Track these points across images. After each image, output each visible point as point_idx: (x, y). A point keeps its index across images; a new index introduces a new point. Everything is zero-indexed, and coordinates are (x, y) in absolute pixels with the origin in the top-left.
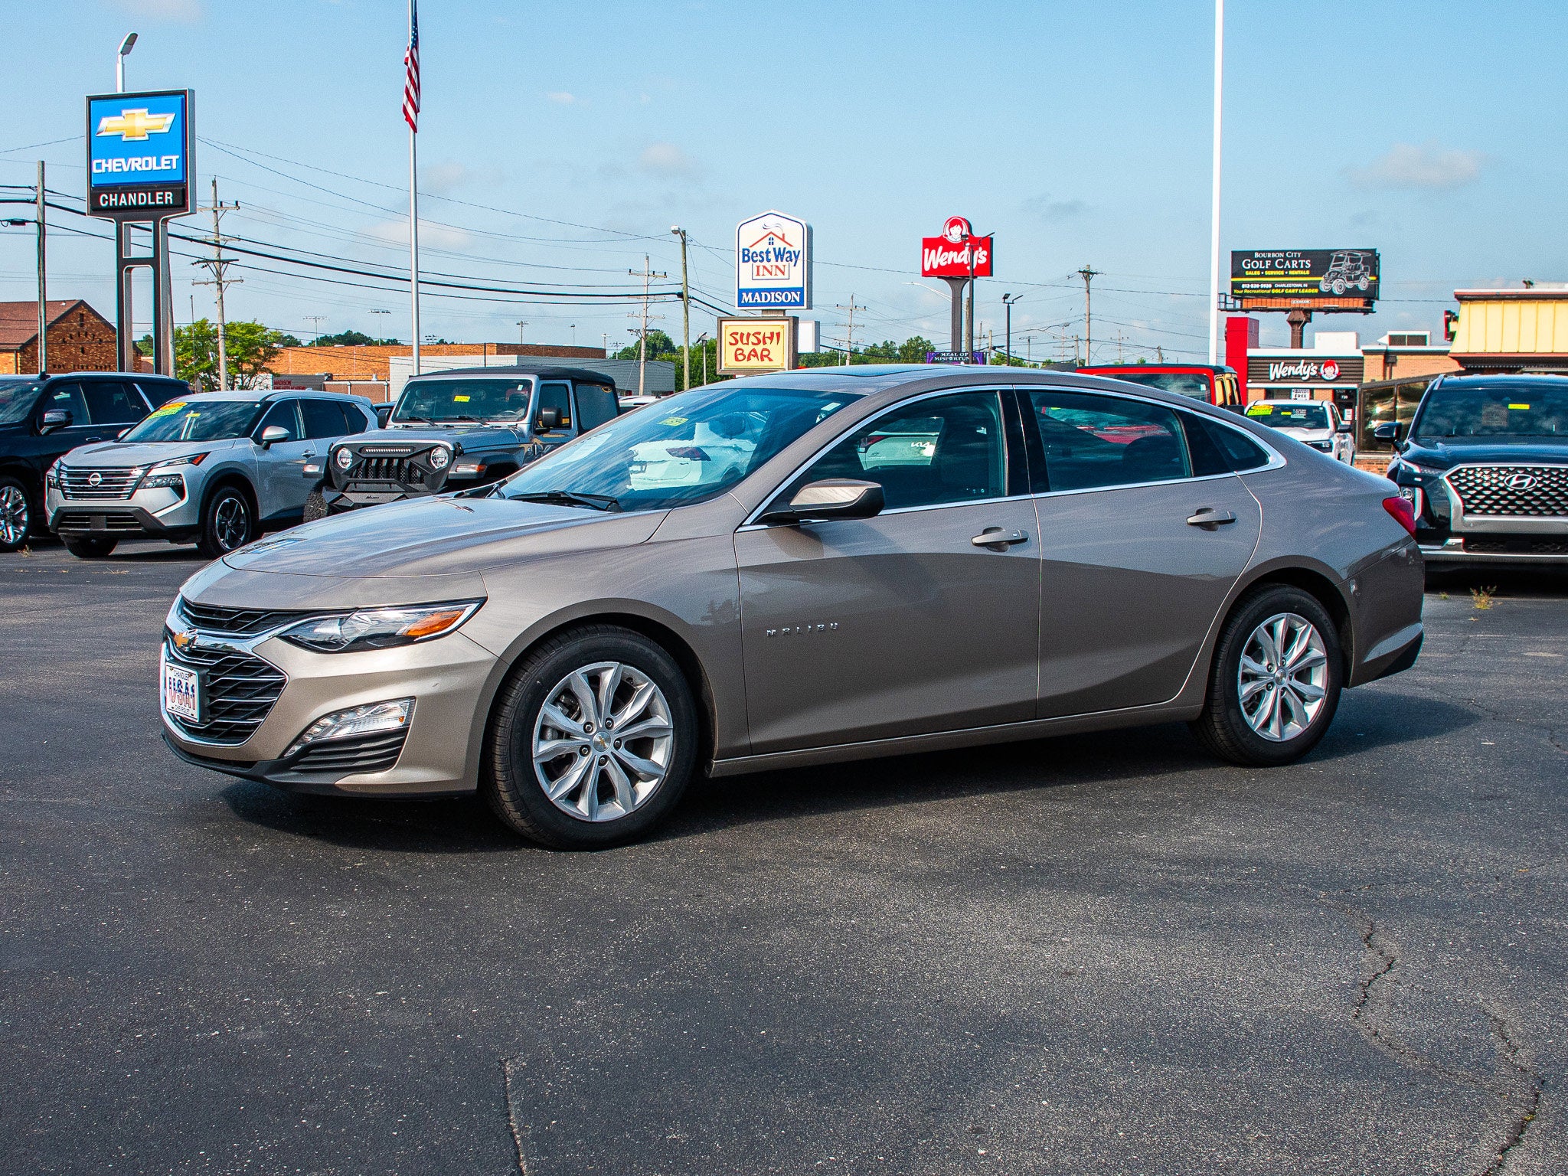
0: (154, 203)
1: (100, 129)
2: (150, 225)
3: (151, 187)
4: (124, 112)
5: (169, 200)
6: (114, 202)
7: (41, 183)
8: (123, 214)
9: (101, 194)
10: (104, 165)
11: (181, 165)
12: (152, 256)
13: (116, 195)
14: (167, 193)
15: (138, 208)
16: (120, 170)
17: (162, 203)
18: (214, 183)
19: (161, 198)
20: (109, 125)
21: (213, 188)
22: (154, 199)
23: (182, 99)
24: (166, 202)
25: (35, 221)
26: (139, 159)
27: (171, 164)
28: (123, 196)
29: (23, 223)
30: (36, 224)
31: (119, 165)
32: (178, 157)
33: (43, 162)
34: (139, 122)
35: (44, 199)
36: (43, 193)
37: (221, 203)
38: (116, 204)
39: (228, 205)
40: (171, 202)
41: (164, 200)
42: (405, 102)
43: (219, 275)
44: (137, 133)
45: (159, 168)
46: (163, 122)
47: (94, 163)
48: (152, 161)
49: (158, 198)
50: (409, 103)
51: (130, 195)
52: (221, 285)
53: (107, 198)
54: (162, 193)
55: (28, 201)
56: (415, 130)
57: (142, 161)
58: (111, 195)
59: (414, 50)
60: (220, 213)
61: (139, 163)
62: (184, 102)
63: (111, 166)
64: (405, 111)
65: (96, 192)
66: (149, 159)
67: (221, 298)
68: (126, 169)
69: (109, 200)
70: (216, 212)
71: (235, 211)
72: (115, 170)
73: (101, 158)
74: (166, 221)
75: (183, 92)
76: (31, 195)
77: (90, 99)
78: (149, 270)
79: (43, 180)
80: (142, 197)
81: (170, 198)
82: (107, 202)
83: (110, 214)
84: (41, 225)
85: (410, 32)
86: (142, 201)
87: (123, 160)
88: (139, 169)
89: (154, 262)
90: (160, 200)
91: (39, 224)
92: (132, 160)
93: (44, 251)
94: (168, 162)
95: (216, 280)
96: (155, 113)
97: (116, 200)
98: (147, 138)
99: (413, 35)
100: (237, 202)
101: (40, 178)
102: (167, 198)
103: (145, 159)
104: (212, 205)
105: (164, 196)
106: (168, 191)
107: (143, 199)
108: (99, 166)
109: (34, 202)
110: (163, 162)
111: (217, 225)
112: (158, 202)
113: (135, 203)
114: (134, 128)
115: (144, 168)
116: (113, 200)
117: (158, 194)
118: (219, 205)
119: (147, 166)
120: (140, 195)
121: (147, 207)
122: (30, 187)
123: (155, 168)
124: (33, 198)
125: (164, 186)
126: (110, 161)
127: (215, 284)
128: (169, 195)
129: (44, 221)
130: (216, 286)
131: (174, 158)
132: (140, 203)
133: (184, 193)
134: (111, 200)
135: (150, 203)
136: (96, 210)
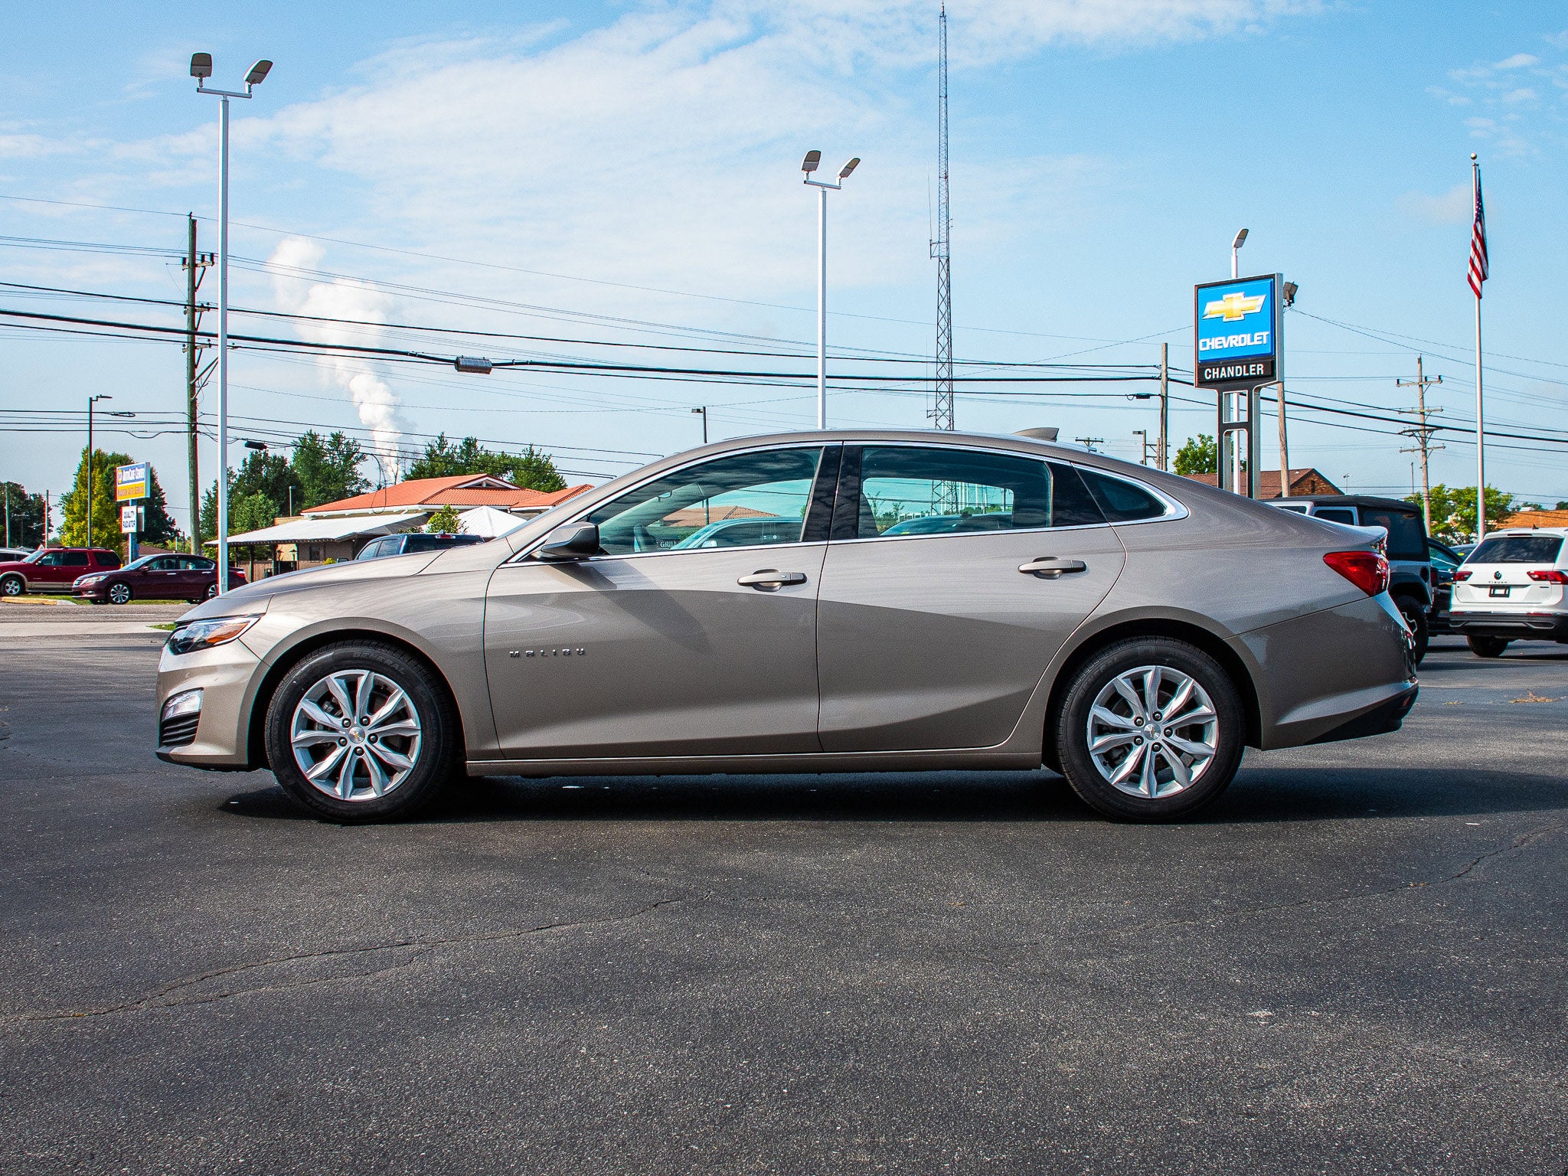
0: (1248, 374)
1: (1205, 313)
2: (1246, 392)
3: (1245, 361)
4: (1224, 297)
5: (1260, 371)
6: (1216, 375)
7: (1164, 363)
8: (1223, 385)
9: (1205, 369)
10: (1208, 344)
11: (1270, 341)
12: (1247, 421)
13: (1218, 369)
14: (1258, 365)
15: (1235, 379)
16: (1221, 347)
17: (1254, 374)
18: (1420, 360)
19: (1254, 370)
20: (1212, 309)
21: (1419, 365)
22: (1248, 371)
23: (1271, 282)
24: (1258, 373)
25: (1159, 395)
26: (1236, 337)
27: (1262, 340)
28: (1223, 369)
29: (1147, 396)
30: (1160, 397)
31: (1220, 343)
32: (1267, 333)
33: (1166, 344)
34: (1237, 305)
35: (1167, 376)
36: (1166, 370)
37: (1426, 378)
38: (1218, 377)
39: (1432, 380)
40: (1262, 373)
41: (1256, 371)
42: (1469, 272)
43: (1424, 443)
44: (1235, 314)
45: (1252, 344)
46: (1256, 303)
47: (1201, 342)
48: (1247, 337)
49: (1251, 370)
50: (1473, 272)
51: (1229, 368)
52: (1425, 451)
53: (1210, 372)
54: (1254, 366)
55: (1153, 378)
56: (1480, 297)
57: (1238, 338)
58: (1214, 369)
59: (1478, 224)
60: (1425, 387)
61: (1236, 340)
62: (1272, 285)
63: (1214, 344)
64: (1470, 280)
65: (1202, 366)
66: (1244, 336)
67: (1426, 463)
68: (1226, 346)
69: (1211, 373)
70: (1421, 386)
71: (1438, 385)
72: (1217, 347)
73: (1206, 338)
74: (1259, 389)
75: (1272, 276)
76: (1156, 372)
77: (1199, 287)
78: (1244, 433)
79: (1166, 360)
80: (1239, 369)
81: (1261, 369)
82: (1210, 376)
83: (1213, 385)
84: (1164, 398)
85: (1475, 207)
86: (1239, 373)
87: (1223, 338)
88: (1237, 345)
89: (1248, 426)
90: (1253, 372)
91: (1162, 397)
92: (1230, 338)
93: (1166, 420)
94: (1260, 338)
95: (1421, 447)
96: (1248, 296)
97: (1217, 373)
98: (1242, 318)
99: (1477, 210)
100: (1440, 376)
101: (1164, 358)
102: (1258, 369)
103: (1241, 336)
104: (1417, 380)
105: (1256, 368)
106: (1260, 363)
107: (1239, 371)
108: (1205, 344)
109: (1158, 379)
110: (1256, 338)
111: (1422, 398)
112: (1251, 374)
113: (1233, 375)
114: (1232, 310)
115: (1240, 344)
116: (1215, 373)
117: (1251, 366)
118: (1424, 380)
119: (1243, 342)
120: (1237, 367)
121: (1242, 378)
122: (1155, 366)
123: (1249, 344)
124: (1157, 376)
125: (1257, 359)
126: (1213, 339)
127: (1421, 451)
128: (1260, 367)
129: (1167, 394)
130: (1420, 453)
131: (1265, 334)
132: (1237, 375)
133: (1273, 364)
134: (1214, 373)
135: (1245, 374)
136: (1202, 383)
